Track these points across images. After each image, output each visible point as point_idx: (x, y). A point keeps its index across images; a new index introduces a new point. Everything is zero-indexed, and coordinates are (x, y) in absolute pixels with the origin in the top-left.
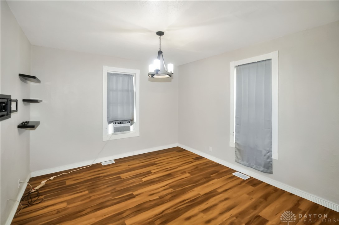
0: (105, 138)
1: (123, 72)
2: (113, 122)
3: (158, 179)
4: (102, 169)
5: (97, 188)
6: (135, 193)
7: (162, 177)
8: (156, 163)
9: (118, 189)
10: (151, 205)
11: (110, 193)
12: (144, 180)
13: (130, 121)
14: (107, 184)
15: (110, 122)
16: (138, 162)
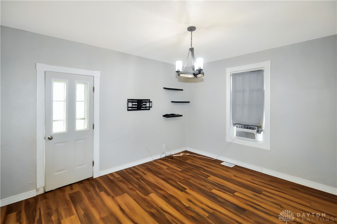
0: (228, 140)
1: (250, 69)
2: (236, 125)
3: (222, 201)
4: (215, 166)
5: (188, 172)
6: (188, 190)
7: (229, 204)
8: (264, 193)
9: (190, 181)
10: (174, 203)
11: (183, 178)
12: (214, 191)
13: (256, 127)
14: (194, 174)
15: (234, 124)
16: (249, 179)
